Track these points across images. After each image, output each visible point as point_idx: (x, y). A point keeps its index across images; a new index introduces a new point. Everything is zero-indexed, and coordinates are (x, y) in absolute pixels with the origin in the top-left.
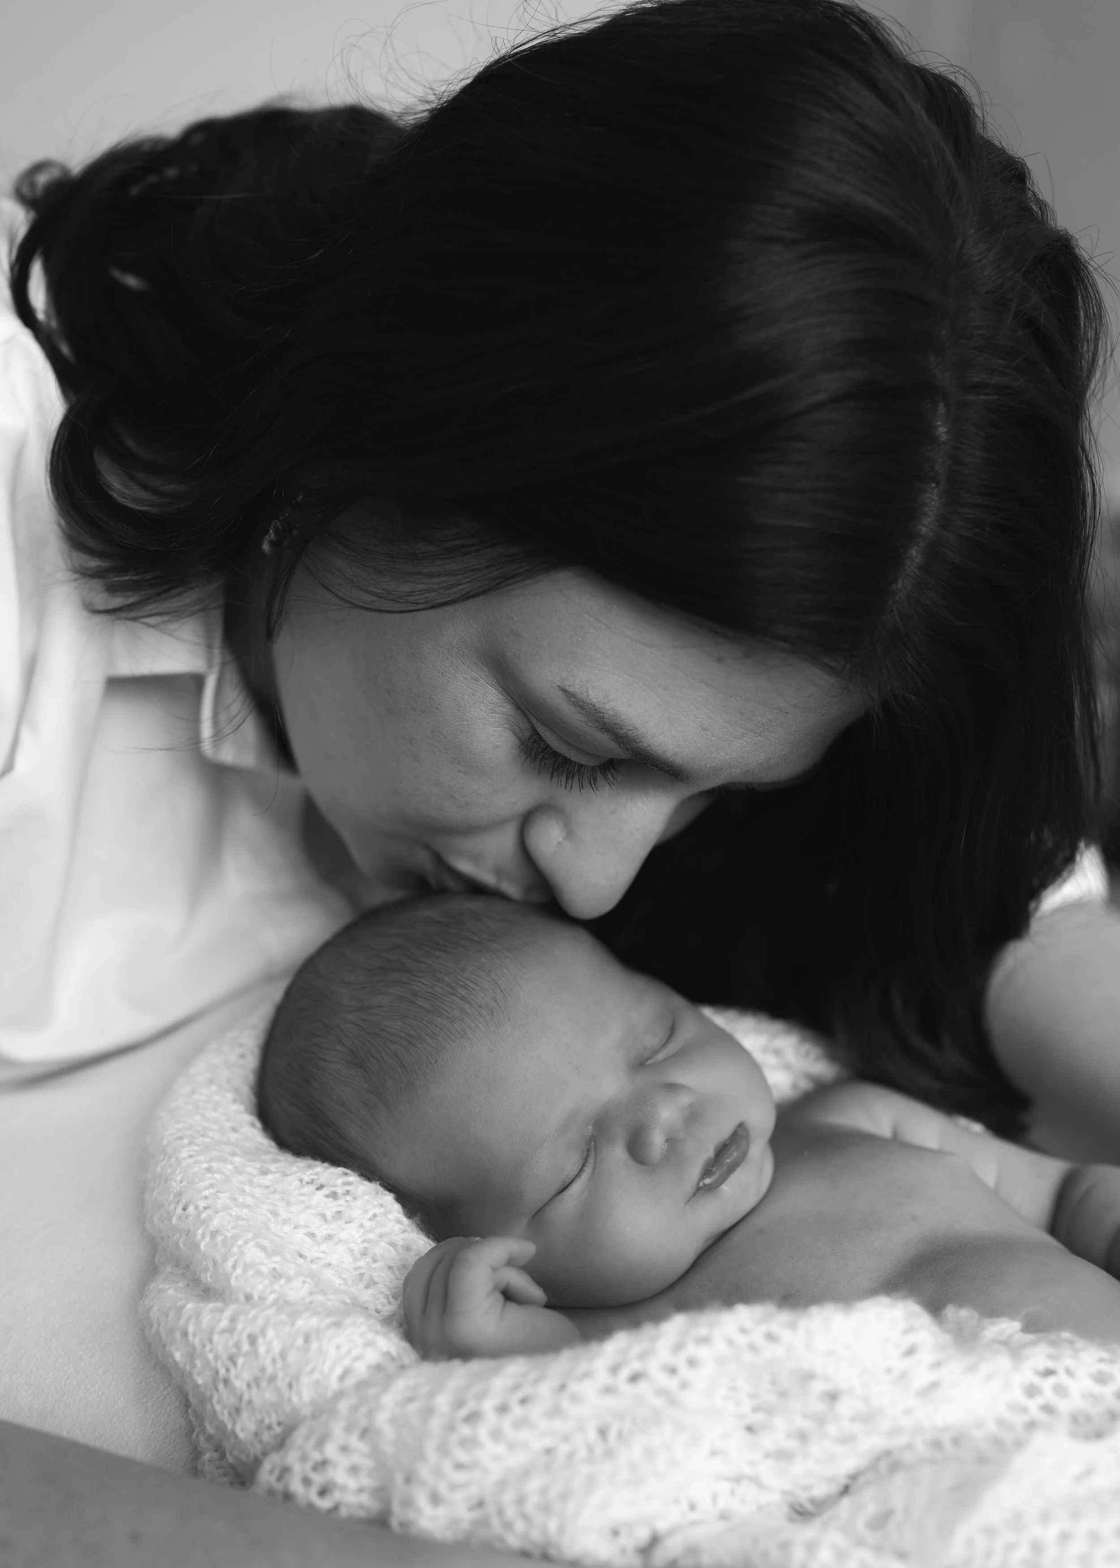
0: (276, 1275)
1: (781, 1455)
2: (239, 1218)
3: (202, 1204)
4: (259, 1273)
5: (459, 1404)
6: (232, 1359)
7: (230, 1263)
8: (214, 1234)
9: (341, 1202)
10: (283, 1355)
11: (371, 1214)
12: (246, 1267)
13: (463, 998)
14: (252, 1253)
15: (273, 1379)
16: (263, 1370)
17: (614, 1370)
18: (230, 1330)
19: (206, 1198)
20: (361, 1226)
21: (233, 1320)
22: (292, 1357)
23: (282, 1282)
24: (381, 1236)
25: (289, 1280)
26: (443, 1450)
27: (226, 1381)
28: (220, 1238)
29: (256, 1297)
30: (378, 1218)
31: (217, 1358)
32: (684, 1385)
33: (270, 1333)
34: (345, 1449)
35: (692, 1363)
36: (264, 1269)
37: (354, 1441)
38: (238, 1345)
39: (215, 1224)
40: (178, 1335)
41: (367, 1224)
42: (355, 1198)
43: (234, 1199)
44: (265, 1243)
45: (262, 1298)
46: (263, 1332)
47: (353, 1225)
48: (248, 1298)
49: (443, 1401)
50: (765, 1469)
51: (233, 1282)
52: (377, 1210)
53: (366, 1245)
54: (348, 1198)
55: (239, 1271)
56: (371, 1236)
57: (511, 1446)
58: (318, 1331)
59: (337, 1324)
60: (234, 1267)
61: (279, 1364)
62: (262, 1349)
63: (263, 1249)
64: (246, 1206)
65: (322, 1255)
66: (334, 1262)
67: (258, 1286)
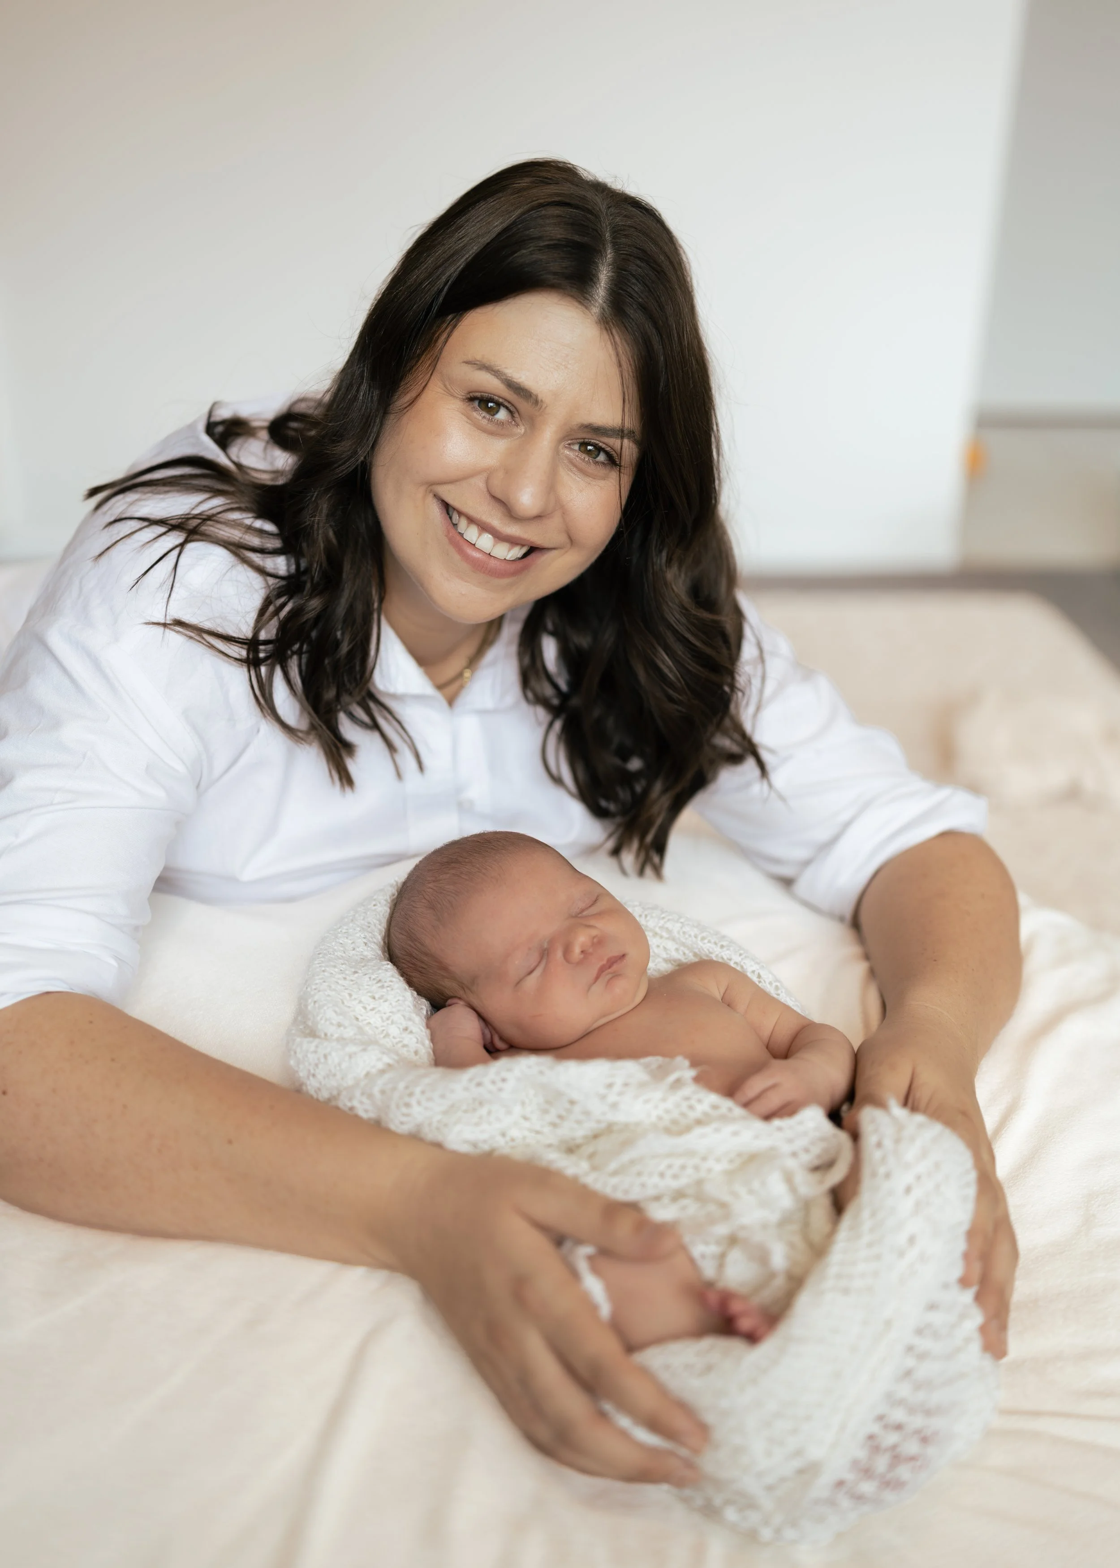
0: (339, 1025)
1: (554, 1125)
2: (329, 996)
3: (314, 987)
4: (332, 1024)
5: (407, 1087)
6: (317, 1065)
7: (319, 1018)
8: (315, 1002)
9: (385, 990)
10: (339, 1064)
11: (397, 999)
12: (326, 1020)
13: (484, 874)
14: (330, 1014)
15: (334, 1075)
16: (330, 1071)
17: (471, 1080)
18: (315, 1052)
19: (317, 984)
20: (391, 1004)
21: (317, 1047)
22: (344, 1065)
23: (342, 1028)
24: (399, 1011)
25: (345, 1028)
26: (398, 1107)
27: (314, 1075)
28: (317, 1005)
29: (329, 1035)
30: (399, 1002)
31: (310, 1064)
32: (500, 1090)
33: (334, 1054)
34: (361, 1103)
35: (504, 1080)
36: (334, 1022)
37: (365, 1100)
38: (319, 1059)
39: (316, 998)
40: (292, 1053)
41: (394, 1004)
42: (392, 989)
43: (330, 987)
44: (337, 1009)
45: (332, 1035)
46: (330, 1054)
47: (387, 1003)
48: (326, 1035)
49: (401, 1085)
50: (547, 1130)
51: (319, 1027)
52: (401, 998)
53: (391, 1014)
54: (388, 989)
55: (323, 1022)
56: (394, 1010)
57: (426, 1108)
58: (355, 1053)
59: (364, 1050)
60: (321, 1019)
61: (338, 1068)
62: (330, 1061)
63: (335, 1012)
64: (334, 990)
65: (367, 1018)
66: (372, 1022)
67: (331, 1030)
